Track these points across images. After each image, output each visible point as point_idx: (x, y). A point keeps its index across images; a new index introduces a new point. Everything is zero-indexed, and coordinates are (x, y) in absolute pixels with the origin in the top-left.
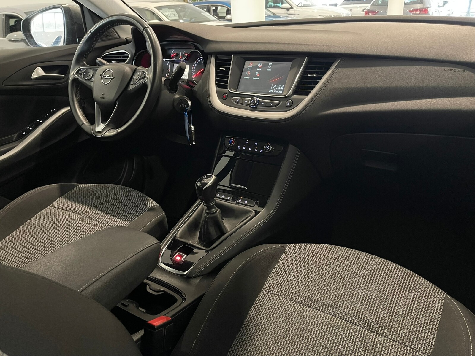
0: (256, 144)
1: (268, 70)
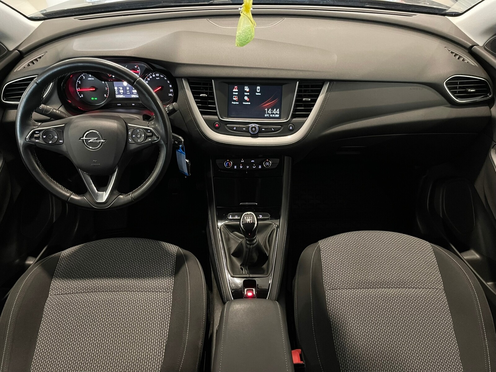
0: (253, 161)
1: (257, 94)
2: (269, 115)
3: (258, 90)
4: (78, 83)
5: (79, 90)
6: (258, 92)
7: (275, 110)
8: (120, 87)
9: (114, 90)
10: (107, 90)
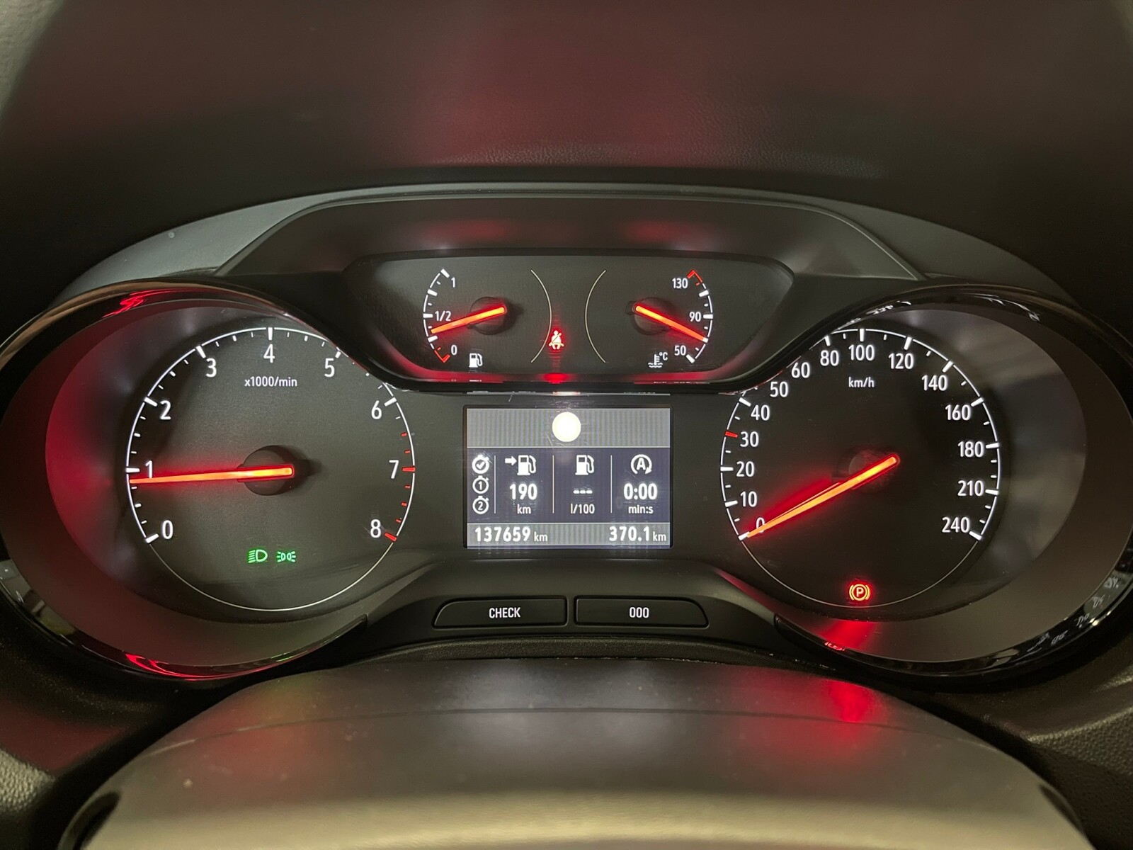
4: (152, 413)
5: (151, 479)
8: (515, 453)
9: (465, 476)
10: (403, 477)
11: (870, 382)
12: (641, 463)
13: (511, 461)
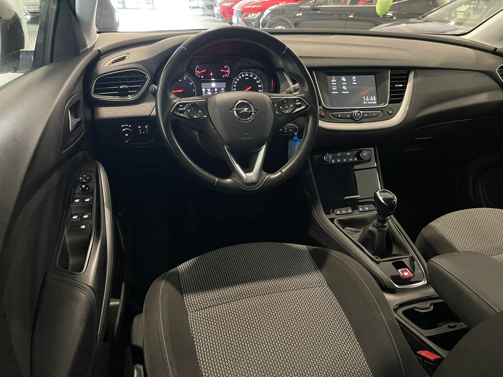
0: (349, 154)
1: (353, 83)
2: (368, 103)
3: (354, 80)
6: (354, 82)
7: (372, 97)
9: (202, 91)
10: (195, 92)
11: (248, 78)
12: (223, 89)
13: (207, 89)
